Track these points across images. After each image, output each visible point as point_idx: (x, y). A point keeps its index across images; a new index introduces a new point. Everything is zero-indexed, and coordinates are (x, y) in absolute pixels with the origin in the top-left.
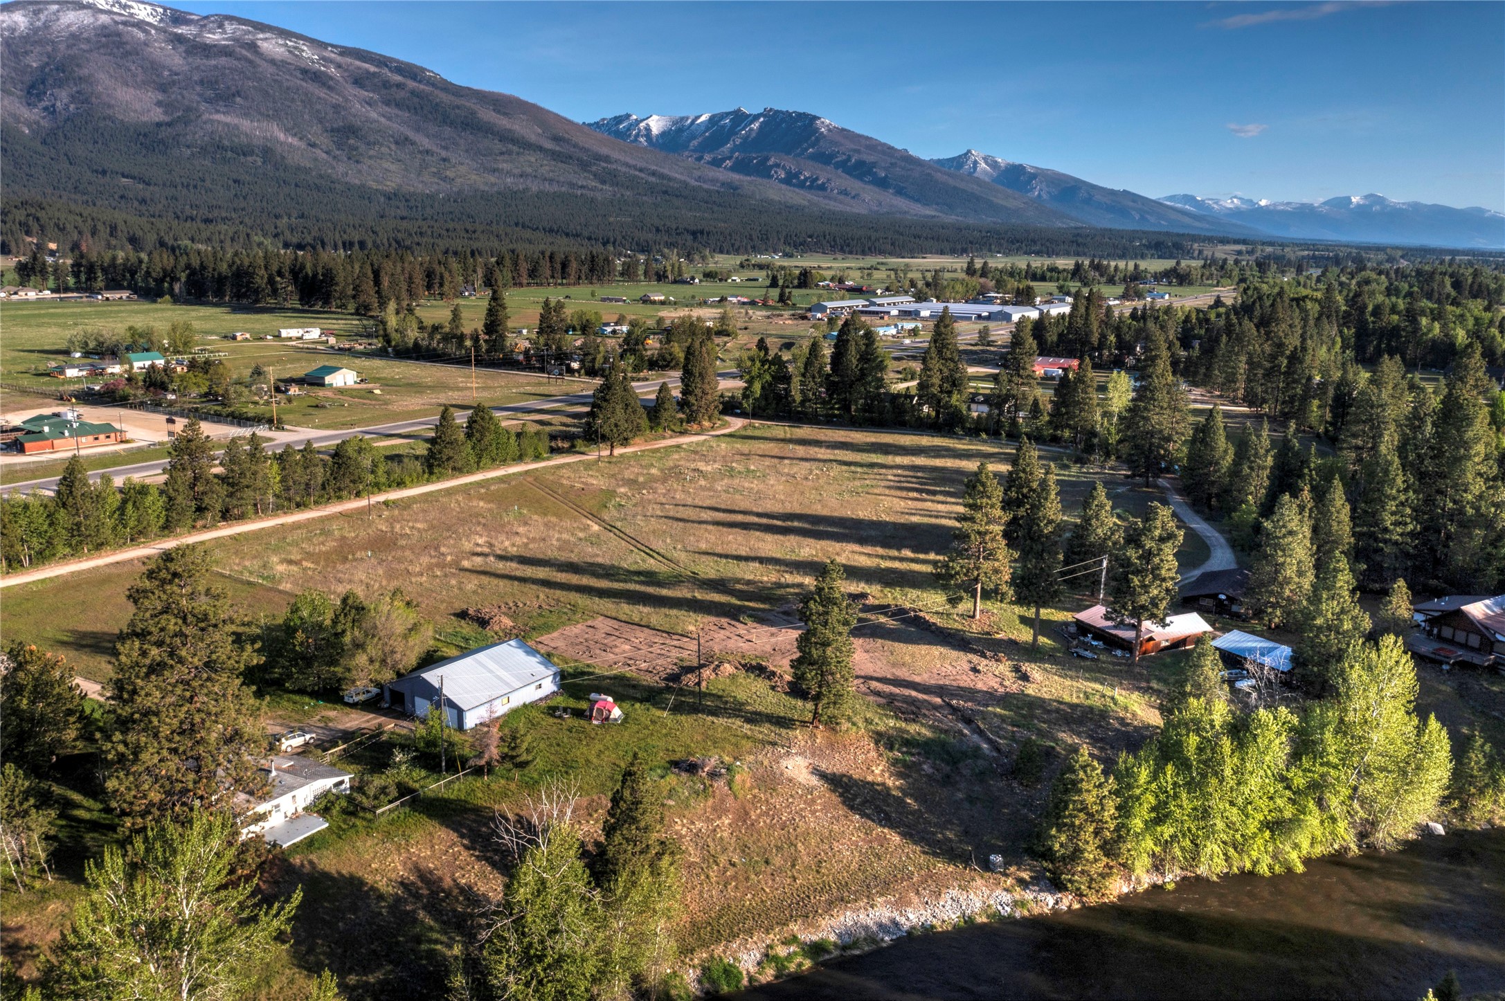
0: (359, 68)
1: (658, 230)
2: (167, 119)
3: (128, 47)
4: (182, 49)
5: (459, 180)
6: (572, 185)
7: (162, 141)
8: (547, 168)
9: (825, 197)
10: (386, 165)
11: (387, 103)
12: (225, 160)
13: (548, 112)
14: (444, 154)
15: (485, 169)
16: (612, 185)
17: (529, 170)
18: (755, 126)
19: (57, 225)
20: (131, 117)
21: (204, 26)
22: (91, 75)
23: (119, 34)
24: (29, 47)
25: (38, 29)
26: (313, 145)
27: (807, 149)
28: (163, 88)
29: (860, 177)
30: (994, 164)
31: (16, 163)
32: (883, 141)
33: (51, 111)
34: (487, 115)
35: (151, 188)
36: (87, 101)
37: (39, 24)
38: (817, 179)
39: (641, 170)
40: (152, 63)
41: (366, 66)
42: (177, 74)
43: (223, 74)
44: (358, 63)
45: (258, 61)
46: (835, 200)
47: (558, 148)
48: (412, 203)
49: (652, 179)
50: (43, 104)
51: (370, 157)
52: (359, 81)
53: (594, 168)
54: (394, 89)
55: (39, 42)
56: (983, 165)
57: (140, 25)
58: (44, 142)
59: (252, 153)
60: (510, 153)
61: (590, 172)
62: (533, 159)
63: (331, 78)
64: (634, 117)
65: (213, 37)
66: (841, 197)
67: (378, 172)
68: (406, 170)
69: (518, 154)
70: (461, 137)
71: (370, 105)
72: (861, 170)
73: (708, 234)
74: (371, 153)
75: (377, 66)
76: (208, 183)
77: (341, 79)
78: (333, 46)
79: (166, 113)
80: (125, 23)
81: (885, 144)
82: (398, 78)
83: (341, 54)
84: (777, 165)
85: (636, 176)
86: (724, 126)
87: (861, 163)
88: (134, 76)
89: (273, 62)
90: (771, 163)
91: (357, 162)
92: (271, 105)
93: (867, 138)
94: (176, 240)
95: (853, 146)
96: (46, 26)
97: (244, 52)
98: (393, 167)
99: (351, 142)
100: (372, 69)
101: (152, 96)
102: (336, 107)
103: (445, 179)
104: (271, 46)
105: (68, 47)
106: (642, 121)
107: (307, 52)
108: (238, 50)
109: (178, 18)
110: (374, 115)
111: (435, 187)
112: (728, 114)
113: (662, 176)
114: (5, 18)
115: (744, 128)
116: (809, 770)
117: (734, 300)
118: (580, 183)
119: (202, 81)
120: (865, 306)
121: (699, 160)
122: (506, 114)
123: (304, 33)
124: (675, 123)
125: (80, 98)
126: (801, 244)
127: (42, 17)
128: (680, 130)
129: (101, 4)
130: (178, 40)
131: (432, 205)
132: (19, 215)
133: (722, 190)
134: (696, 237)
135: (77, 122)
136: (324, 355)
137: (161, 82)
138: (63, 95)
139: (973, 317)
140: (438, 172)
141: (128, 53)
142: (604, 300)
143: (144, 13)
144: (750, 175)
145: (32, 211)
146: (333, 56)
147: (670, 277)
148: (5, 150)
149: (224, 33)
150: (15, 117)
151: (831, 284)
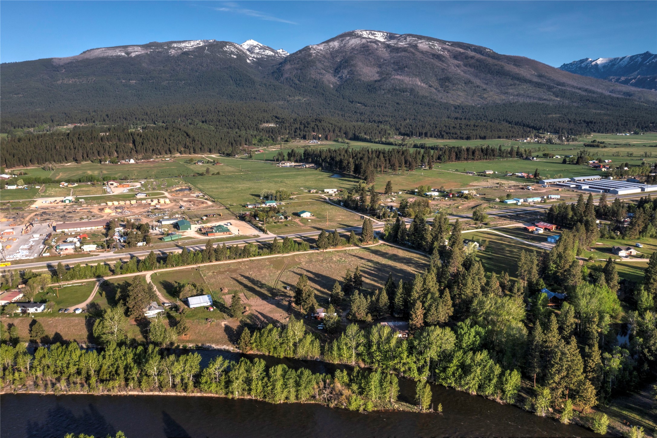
0: (457, 51)
1: (570, 122)
2: (379, 78)
3: (370, 51)
4: (389, 50)
5: (489, 98)
6: (540, 99)
7: (375, 88)
8: (530, 90)
10: (459, 93)
11: (465, 65)
12: (396, 95)
13: (540, 63)
14: (485, 87)
15: (502, 93)
16: (561, 97)
17: (522, 92)
18: (654, 61)
19: (323, 128)
20: (367, 79)
21: (399, 39)
22: (356, 64)
23: (368, 47)
24: (338, 54)
25: (342, 47)
26: (430, 86)
28: (380, 66)
31: (326, 99)
33: (341, 78)
34: (510, 67)
35: (366, 108)
36: (353, 74)
37: (342, 45)
39: (580, 89)
40: (378, 56)
41: (460, 49)
42: (386, 60)
43: (402, 59)
44: (457, 49)
45: (416, 53)
47: (540, 81)
48: (464, 110)
49: (584, 93)
50: (339, 75)
51: (453, 90)
52: (456, 56)
53: (555, 90)
54: (470, 59)
55: (341, 52)
57: (377, 42)
58: (337, 90)
59: (406, 91)
60: (515, 85)
61: (551, 91)
62: (525, 87)
63: (444, 57)
64: (590, 59)
65: (402, 44)
67: (455, 96)
68: (467, 95)
69: (519, 85)
70: (494, 79)
71: (458, 66)
73: (595, 123)
74: (454, 88)
75: (465, 49)
76: (387, 105)
77: (448, 57)
78: (449, 42)
79: (379, 76)
80: (371, 42)
82: (473, 54)
83: (452, 45)
85: (575, 92)
86: (637, 62)
88: (371, 62)
89: (422, 52)
91: (447, 92)
92: (418, 70)
94: (360, 133)
96: (344, 46)
97: (411, 49)
98: (462, 94)
99: (447, 84)
100: (462, 50)
101: (376, 69)
102: (443, 70)
103: (482, 98)
104: (423, 45)
105: (351, 53)
106: (594, 61)
107: (437, 46)
108: (409, 49)
109: (391, 37)
110: (459, 71)
111: (478, 102)
112: (640, 55)
113: (590, 91)
114: (331, 44)
115: (648, 62)
116: (225, 324)
117: (520, 174)
118: (545, 97)
119: (394, 63)
120: (568, 181)
121: (617, 80)
122: (519, 66)
123: (438, 38)
124: (611, 61)
125: (351, 73)
126: (646, 127)
127: (344, 42)
128: (614, 65)
129: (365, 34)
130: (388, 46)
131: (472, 112)
132: (312, 124)
133: (623, 97)
134: (588, 125)
135: (348, 82)
136: (321, 203)
137: (380, 64)
138: (346, 72)
139: (601, 191)
140: (480, 95)
141: (370, 54)
142: (467, 173)
143: (380, 37)
144: (643, 87)
145: (317, 123)
146: (447, 46)
147: (525, 156)
148: (323, 94)
149: (406, 41)
150: (329, 81)
151: (596, 162)
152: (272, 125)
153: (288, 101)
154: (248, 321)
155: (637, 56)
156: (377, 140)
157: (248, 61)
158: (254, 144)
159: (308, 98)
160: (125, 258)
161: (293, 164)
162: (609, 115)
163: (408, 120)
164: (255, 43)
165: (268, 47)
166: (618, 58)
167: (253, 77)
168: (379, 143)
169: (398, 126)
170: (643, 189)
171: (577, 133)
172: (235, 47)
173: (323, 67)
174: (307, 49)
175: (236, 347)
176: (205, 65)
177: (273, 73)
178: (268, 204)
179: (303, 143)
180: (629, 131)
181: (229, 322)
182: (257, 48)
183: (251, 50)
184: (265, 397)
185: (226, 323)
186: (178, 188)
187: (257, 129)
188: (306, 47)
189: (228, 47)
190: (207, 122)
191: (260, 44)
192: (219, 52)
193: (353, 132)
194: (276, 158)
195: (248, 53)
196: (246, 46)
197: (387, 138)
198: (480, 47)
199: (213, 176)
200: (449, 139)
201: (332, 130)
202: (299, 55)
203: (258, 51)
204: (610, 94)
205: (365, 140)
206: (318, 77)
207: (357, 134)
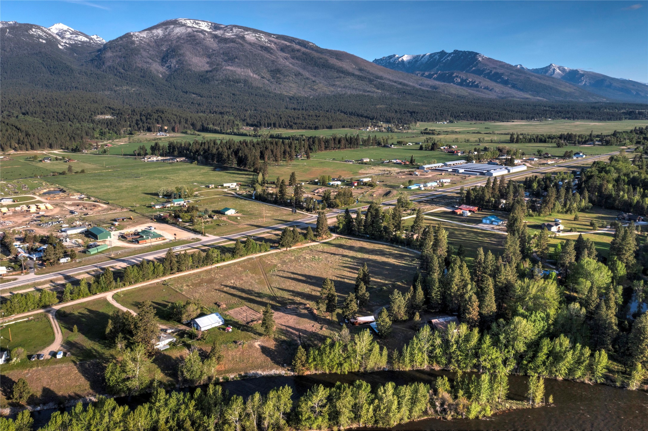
0: (283, 44)
1: (396, 112)
2: (210, 69)
3: (198, 41)
4: (217, 40)
5: (319, 90)
6: (365, 91)
7: (208, 79)
8: (355, 83)
9: (477, 91)
10: (291, 85)
11: (293, 58)
12: (230, 86)
13: (358, 58)
14: (314, 79)
15: (330, 85)
16: (382, 90)
17: (348, 84)
18: (449, 58)
19: (168, 120)
20: (197, 69)
21: (225, 30)
22: (184, 53)
23: (194, 36)
24: (163, 43)
25: (167, 35)
26: (263, 78)
27: (472, 68)
28: (209, 57)
29: (496, 81)
30: (563, 70)
31: (157, 89)
32: (507, 63)
33: (169, 67)
34: (333, 61)
35: (203, 98)
36: (182, 63)
37: (167, 33)
38: (475, 82)
39: (395, 82)
40: (206, 47)
41: (286, 43)
42: (214, 51)
43: (231, 50)
44: (283, 42)
45: (245, 44)
46: (482, 92)
47: (361, 74)
48: (299, 101)
49: (400, 86)
50: (167, 65)
51: (285, 82)
52: (283, 49)
53: (375, 82)
54: (296, 52)
55: (167, 41)
56: (558, 71)
57: (202, 32)
58: (167, 80)
59: (240, 82)
60: (340, 77)
61: (373, 84)
62: (350, 80)
63: (272, 49)
64: (397, 56)
65: (229, 35)
66: (485, 90)
67: (287, 88)
68: (299, 86)
69: (344, 77)
70: (321, 71)
71: (286, 59)
72: (496, 77)
73: (417, 113)
74: (285, 80)
75: (290, 42)
76: (223, 96)
77: (275, 49)
78: (274, 35)
79: (210, 67)
80: (197, 31)
81: (508, 64)
82: (298, 47)
83: (277, 38)
84: (457, 76)
85: (392, 85)
86: (435, 59)
87: (496, 74)
88: (199, 52)
89: (250, 44)
90: (454, 75)
91: (280, 84)
92: (248, 62)
93: (500, 62)
94: (208, 124)
95: (493, 66)
96: (169, 34)
97: (240, 41)
98: (293, 85)
99: (278, 75)
100: (288, 44)
101: (206, 60)
102: (273, 62)
103: (313, 90)
104: (250, 37)
105: (177, 42)
106: (400, 57)
107: (264, 39)
108: (237, 40)
109: (216, 27)
110: (287, 63)
111: (309, 93)
112: (437, 53)
113: (404, 85)
114: (154, 31)
115: (444, 60)
116: (259, 345)
117: (395, 161)
118: (368, 90)
119: (223, 53)
120: (442, 166)
121: (422, 75)
122: (341, 60)
123: (263, 30)
124: (414, 58)
125: (180, 62)
126: (458, 116)
127: (168, 30)
128: (417, 61)
129: (189, 23)
130: (215, 37)
131: (307, 102)
132: (155, 116)
133: (430, 89)
134: (412, 115)
135: (178, 72)
136: (232, 198)
137: (209, 54)
138: (174, 61)
139: (478, 174)
140: (311, 87)
141: (197, 43)
142: (346, 161)
143: (204, 26)
144: (444, 82)
145: (160, 114)
146: (273, 39)
147: (383, 144)
148: (153, 84)
149: (233, 32)
150: (157, 71)
151: (446, 148)
152: (108, 117)
153: (115, 91)
154: (283, 337)
155: (435, 54)
156: (229, 131)
157: (60, 47)
158: (97, 138)
159: (138, 88)
160: (57, 279)
161: (160, 158)
162: (426, 106)
163: (249, 111)
164: (65, 27)
165: (80, 32)
166: (420, 55)
167: (69, 64)
168: (231, 134)
169: (242, 117)
170: (509, 171)
171: (407, 122)
172: (43, 31)
173: (149, 56)
174: (128, 36)
175: (288, 370)
176: (8, 50)
177: (92, 60)
178: (176, 203)
179: (149, 136)
180: (446, 120)
181: (262, 342)
182: (68, 33)
183: (61, 34)
184: (376, 422)
185: (259, 343)
186: (45, 191)
187: (93, 121)
188: (127, 34)
189: (34, 30)
190: (29, 114)
191: (70, 28)
192: (24, 35)
193: (201, 123)
194: (137, 152)
195: (58, 38)
196: (55, 29)
197: (238, 129)
198: (303, 41)
199: (78, 175)
200: (298, 129)
201: (177, 122)
202: (121, 42)
203: (69, 36)
204: (420, 87)
205: (215, 132)
206: (145, 66)
207: (205, 125)
